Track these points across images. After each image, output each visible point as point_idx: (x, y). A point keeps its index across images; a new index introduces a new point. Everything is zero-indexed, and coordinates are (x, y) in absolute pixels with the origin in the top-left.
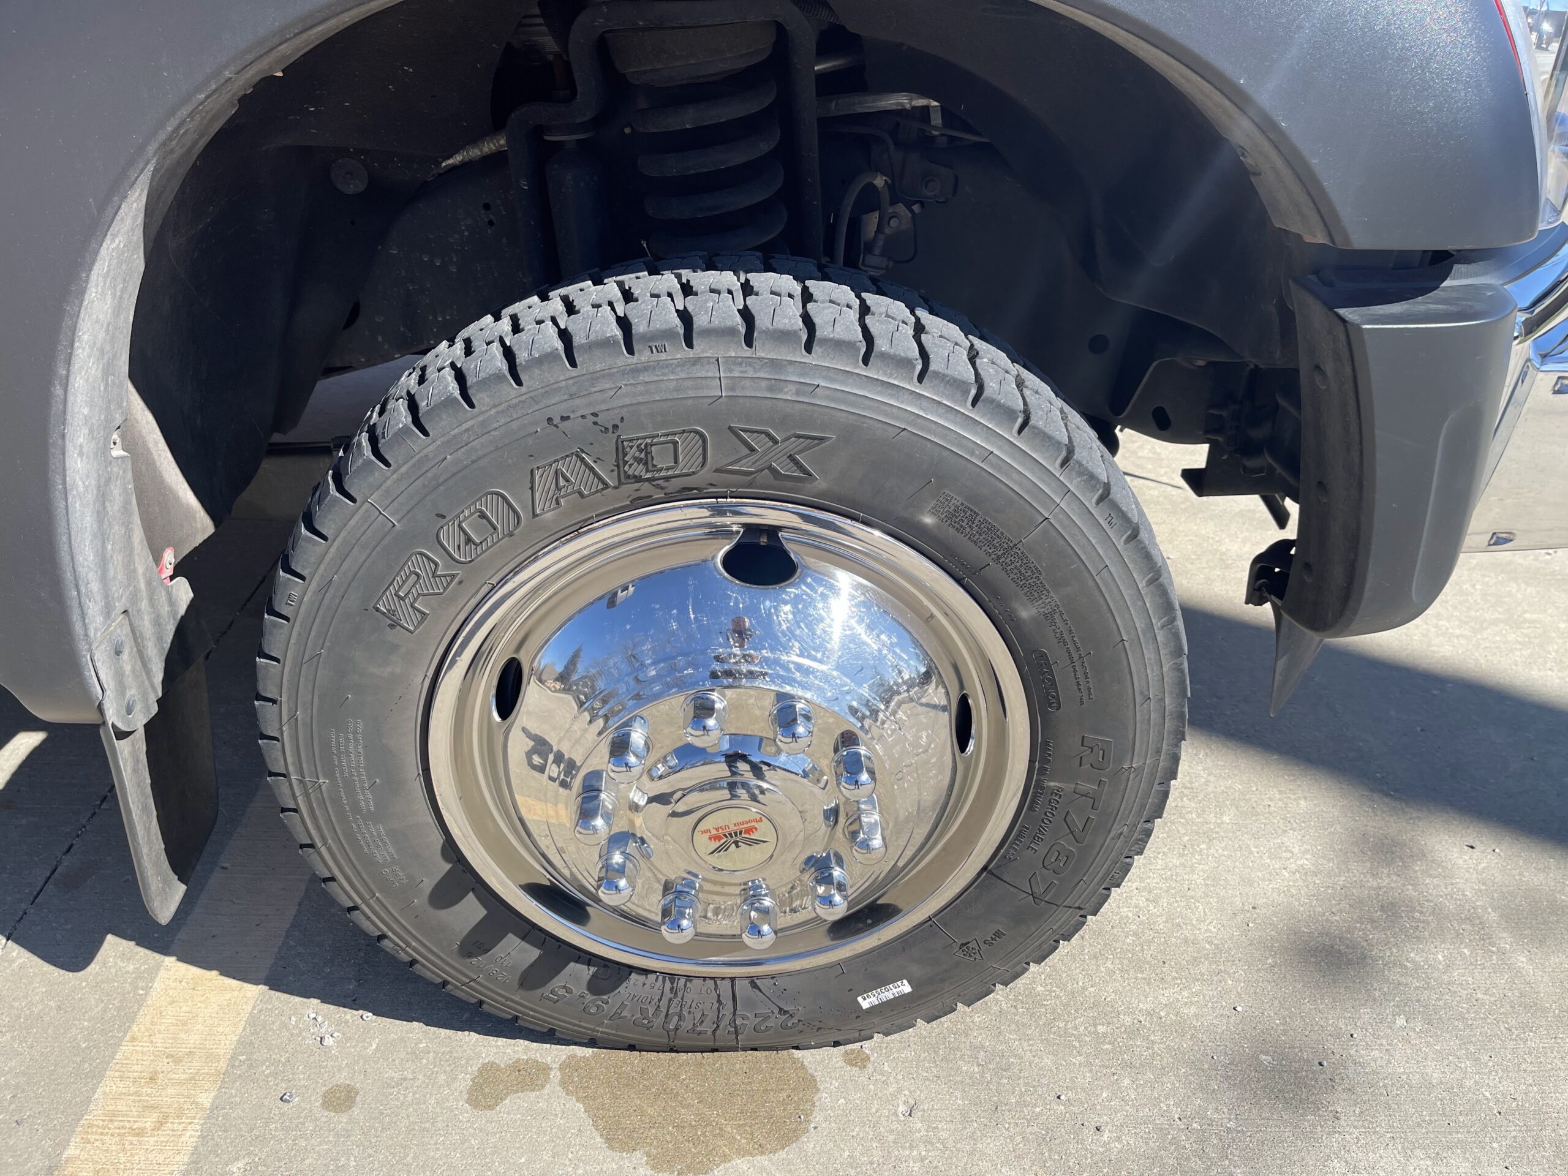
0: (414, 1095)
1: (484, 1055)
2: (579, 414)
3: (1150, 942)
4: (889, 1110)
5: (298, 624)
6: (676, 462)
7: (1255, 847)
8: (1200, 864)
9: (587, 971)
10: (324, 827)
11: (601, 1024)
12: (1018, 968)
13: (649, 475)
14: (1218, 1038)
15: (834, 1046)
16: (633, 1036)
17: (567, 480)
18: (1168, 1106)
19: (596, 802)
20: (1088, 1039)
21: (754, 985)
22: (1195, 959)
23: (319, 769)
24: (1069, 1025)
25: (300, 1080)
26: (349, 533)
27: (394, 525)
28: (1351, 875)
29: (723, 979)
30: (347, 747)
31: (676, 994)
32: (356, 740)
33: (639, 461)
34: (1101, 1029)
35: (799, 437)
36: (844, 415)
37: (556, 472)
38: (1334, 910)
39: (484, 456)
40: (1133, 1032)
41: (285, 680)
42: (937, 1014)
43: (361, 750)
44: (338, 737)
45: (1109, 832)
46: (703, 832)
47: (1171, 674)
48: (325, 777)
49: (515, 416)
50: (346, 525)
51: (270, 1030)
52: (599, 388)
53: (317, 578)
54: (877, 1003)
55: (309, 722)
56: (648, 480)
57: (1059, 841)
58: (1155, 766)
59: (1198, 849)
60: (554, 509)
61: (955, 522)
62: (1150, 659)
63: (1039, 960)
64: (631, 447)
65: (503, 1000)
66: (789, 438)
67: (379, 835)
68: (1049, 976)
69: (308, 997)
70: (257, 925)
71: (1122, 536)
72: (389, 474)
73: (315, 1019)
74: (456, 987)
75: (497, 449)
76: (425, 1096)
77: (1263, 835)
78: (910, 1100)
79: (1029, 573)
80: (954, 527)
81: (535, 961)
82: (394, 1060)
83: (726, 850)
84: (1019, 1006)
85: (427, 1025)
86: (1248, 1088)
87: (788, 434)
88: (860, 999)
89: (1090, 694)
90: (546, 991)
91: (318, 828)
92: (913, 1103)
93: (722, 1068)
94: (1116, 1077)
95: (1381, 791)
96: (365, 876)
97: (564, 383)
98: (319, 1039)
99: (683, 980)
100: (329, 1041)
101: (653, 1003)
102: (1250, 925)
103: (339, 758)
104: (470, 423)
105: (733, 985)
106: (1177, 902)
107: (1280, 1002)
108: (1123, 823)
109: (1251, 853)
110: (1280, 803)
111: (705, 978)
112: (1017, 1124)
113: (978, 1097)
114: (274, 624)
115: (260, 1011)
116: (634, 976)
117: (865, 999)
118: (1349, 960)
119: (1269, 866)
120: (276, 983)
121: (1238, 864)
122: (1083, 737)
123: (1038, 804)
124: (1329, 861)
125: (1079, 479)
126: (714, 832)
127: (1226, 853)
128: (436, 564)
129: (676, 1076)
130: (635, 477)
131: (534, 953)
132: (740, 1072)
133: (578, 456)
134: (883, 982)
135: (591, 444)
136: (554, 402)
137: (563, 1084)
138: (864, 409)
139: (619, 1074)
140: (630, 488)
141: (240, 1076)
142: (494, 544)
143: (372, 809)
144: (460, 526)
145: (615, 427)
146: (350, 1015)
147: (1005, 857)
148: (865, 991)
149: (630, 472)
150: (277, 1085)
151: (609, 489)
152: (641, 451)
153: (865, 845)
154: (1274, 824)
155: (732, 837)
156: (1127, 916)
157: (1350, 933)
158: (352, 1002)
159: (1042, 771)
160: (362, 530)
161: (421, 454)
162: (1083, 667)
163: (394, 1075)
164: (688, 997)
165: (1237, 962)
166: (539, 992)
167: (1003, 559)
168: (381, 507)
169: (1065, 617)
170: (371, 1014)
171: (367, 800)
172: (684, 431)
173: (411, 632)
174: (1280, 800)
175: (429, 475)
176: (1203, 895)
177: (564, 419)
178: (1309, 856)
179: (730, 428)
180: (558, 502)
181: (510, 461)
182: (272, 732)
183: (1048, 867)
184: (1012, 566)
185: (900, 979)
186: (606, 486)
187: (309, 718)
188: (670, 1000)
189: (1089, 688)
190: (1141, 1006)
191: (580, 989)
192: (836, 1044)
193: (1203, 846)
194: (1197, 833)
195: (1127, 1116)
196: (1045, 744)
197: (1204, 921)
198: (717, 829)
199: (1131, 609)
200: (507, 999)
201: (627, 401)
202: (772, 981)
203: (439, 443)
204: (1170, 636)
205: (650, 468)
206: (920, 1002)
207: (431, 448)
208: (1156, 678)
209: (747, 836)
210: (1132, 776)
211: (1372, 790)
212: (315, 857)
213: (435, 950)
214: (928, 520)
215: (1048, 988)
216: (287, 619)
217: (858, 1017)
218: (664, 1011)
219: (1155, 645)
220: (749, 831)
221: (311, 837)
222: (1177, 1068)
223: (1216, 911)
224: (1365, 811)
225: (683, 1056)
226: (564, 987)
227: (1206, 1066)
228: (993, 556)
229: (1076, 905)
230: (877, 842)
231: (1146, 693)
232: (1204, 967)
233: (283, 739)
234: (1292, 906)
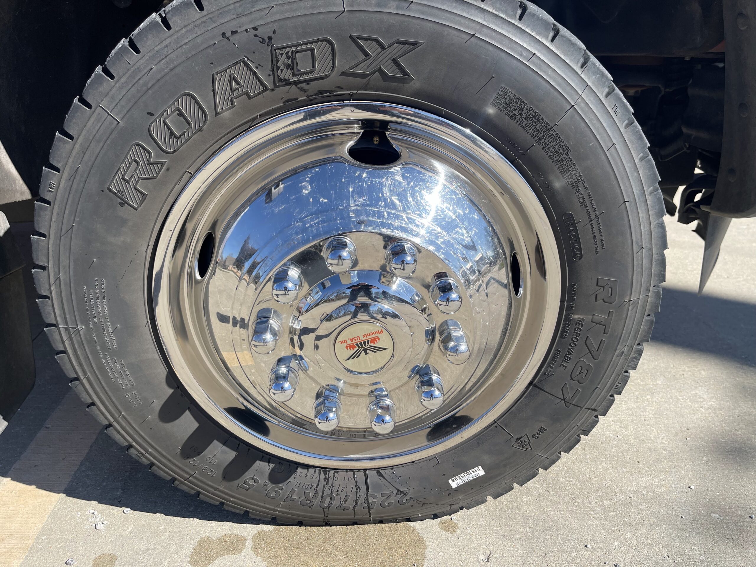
0: (154, 559)
1: (202, 533)
2: (244, 29)
3: (627, 451)
4: (474, 558)
5: (56, 207)
6: (313, 67)
7: (680, 396)
8: (649, 406)
9: (267, 467)
10: (84, 363)
11: (278, 505)
12: (554, 456)
13: (295, 79)
14: (682, 505)
15: (433, 519)
16: (300, 513)
17: (238, 83)
18: (659, 548)
19: (266, 324)
20: (599, 509)
21: (380, 474)
22: (658, 459)
23: (77, 318)
24: (585, 501)
25: (79, 551)
26: (88, 131)
27: (119, 123)
28: (741, 408)
29: (359, 470)
30: (96, 300)
31: (328, 482)
32: (102, 294)
33: (288, 66)
34: (606, 503)
35: (399, 42)
36: (430, 25)
37: (230, 76)
38: (736, 428)
39: (179, 65)
40: (627, 504)
41: (50, 251)
42: (501, 492)
43: (105, 302)
44: (89, 292)
45: (615, 351)
46: (342, 342)
47: (656, 230)
48: (82, 324)
49: (199, 33)
50: (85, 126)
51: (64, 520)
52: (257, 8)
53: (68, 168)
54: (462, 483)
55: (68, 281)
56: (296, 83)
57: (581, 359)
58: (646, 302)
59: (646, 399)
60: (230, 109)
61: (510, 111)
62: (643, 217)
63: (567, 451)
64: (282, 54)
65: (212, 490)
66: (392, 45)
67: (122, 368)
68: (567, 472)
69: (90, 500)
70: (63, 459)
71: (624, 122)
72: (113, 84)
73: (93, 513)
74: (181, 482)
75: (188, 59)
76: (161, 560)
77: (684, 390)
78: (487, 551)
79: (561, 151)
80: (509, 115)
81: (233, 460)
82: (142, 538)
83: (358, 357)
84: (551, 490)
85: (166, 515)
86: (708, 535)
87: (393, 40)
88: (450, 481)
89: (603, 245)
90: (240, 482)
91: (81, 365)
92: (489, 553)
93: (360, 535)
94: (621, 532)
95: (747, 364)
96: (114, 399)
97: (232, 6)
98: (94, 525)
99: (332, 472)
100: (100, 526)
101: (313, 488)
102: (688, 439)
103: (91, 308)
104: (168, 41)
105: (366, 475)
106: (639, 428)
107: (716, 482)
108: (624, 344)
109: (678, 399)
110: (690, 373)
111: (347, 470)
112: (561, 564)
113: (532, 548)
114: (41, 208)
115: (59, 509)
116: (299, 470)
117: (453, 481)
118: (752, 455)
119: (691, 406)
120: (70, 492)
121: (672, 405)
122: (598, 279)
123: (567, 332)
124: (727, 402)
125: (594, 77)
126: (349, 342)
127: (663, 400)
128: (149, 153)
129: (329, 541)
130: (285, 80)
131: (231, 455)
132: (372, 537)
133: (245, 63)
134: (465, 468)
135: (254, 53)
136: (226, 21)
137: (255, 549)
138: (444, 20)
139: (292, 541)
140: (283, 91)
141: (41, 549)
142: (190, 138)
143: (116, 347)
144: (165, 123)
145: (270, 38)
146: (116, 510)
147: (545, 374)
148: (453, 475)
149: (282, 77)
150: (64, 554)
151: (268, 91)
152: (288, 58)
153: (455, 350)
154: (689, 384)
155: (362, 346)
156: (610, 436)
157: (749, 441)
158: (119, 503)
159: (569, 308)
160: (97, 128)
161: (135, 67)
162: (598, 224)
163: (142, 546)
164: (336, 484)
165: (685, 460)
166: (237, 482)
167: (543, 140)
168: (109, 110)
169: (586, 184)
170: (129, 509)
171: (112, 340)
172: (318, 40)
173: (136, 209)
174: (689, 371)
175: (141, 82)
176: (654, 423)
177: (234, 33)
178: (714, 400)
179: (351, 37)
180: (232, 103)
181: (197, 68)
182: (45, 292)
183: (574, 379)
184: (549, 146)
185: (477, 466)
186: (266, 89)
187: (68, 278)
188: (324, 486)
189: (602, 241)
190: (629, 488)
191: (263, 480)
192: (435, 517)
193: (648, 397)
194: (643, 390)
195: (633, 556)
196: (571, 286)
197: (659, 438)
198: (351, 340)
199: (630, 178)
200: (216, 489)
201: (278, 17)
202: (391, 471)
203: (147, 57)
204: (656, 200)
205: (296, 72)
206: (491, 482)
207: (142, 61)
208: (647, 233)
209: (372, 345)
210: (630, 308)
211: (742, 364)
212: (80, 387)
213: (165, 454)
214: (491, 111)
215: (568, 479)
216: (49, 203)
217: (449, 494)
218: (321, 494)
219: (646, 207)
220: (375, 340)
221: (76, 373)
222: (660, 525)
223: (665, 432)
224: (741, 375)
225: (334, 528)
226: (253, 479)
227: (679, 523)
228: (536, 138)
229: (593, 408)
230: (463, 347)
231: (640, 244)
232: (665, 464)
233: (52, 296)
234: (711, 427)
